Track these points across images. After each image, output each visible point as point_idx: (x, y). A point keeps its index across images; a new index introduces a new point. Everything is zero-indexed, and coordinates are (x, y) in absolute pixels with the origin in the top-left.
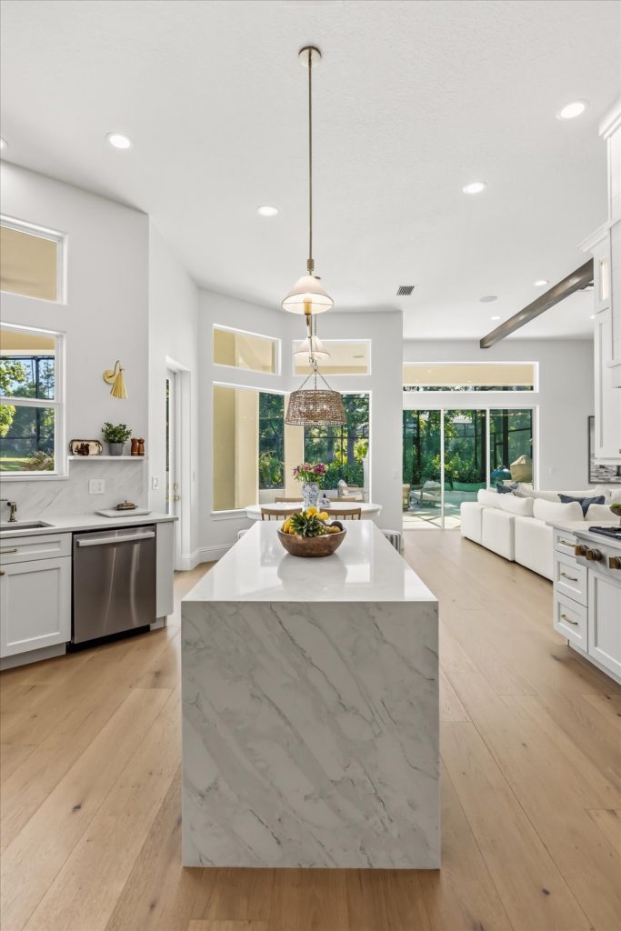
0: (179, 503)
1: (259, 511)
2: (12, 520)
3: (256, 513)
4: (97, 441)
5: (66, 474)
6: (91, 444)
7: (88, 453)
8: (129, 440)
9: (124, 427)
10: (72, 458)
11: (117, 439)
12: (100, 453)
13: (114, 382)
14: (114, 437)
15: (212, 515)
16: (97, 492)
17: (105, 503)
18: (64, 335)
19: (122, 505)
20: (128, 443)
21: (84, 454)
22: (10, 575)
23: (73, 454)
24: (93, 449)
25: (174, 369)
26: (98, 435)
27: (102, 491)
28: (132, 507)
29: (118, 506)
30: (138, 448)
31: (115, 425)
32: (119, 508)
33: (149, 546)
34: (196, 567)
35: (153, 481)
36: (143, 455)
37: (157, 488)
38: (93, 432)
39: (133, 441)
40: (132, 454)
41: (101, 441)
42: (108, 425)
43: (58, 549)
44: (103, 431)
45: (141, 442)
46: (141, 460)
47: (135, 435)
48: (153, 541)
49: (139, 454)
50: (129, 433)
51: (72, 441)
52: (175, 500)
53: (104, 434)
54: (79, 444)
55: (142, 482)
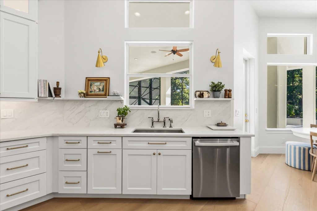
0: (248, 123)
1: (309, 133)
2: (171, 127)
3: (306, 135)
4: (207, 91)
5: (193, 107)
6: (204, 92)
7: (203, 97)
8: (223, 89)
9: (221, 83)
10: (195, 99)
11: (217, 89)
12: (209, 97)
13: (215, 61)
14: (216, 89)
15: (266, 130)
16: (208, 116)
17: (212, 122)
18: (193, 42)
19: (220, 124)
20: (223, 92)
21: (201, 98)
22: (163, 155)
23: (196, 97)
24: (206, 95)
25: (246, 58)
26: (208, 88)
27: (210, 116)
28: (225, 125)
29: (218, 124)
30: (228, 94)
31: (216, 83)
32: (218, 125)
33: (236, 150)
34: (258, 156)
35: (236, 112)
36: (231, 98)
37: (238, 115)
38: (206, 87)
39: (226, 90)
40: (225, 97)
41: (209, 91)
42: (213, 83)
43: (185, 145)
44: (210, 86)
45: (230, 91)
46: (230, 101)
47: (227, 87)
48: (238, 147)
49: (229, 97)
50: (223, 86)
51: (196, 91)
52: (246, 122)
53: (211, 87)
54: (199, 93)
55: (230, 112)
